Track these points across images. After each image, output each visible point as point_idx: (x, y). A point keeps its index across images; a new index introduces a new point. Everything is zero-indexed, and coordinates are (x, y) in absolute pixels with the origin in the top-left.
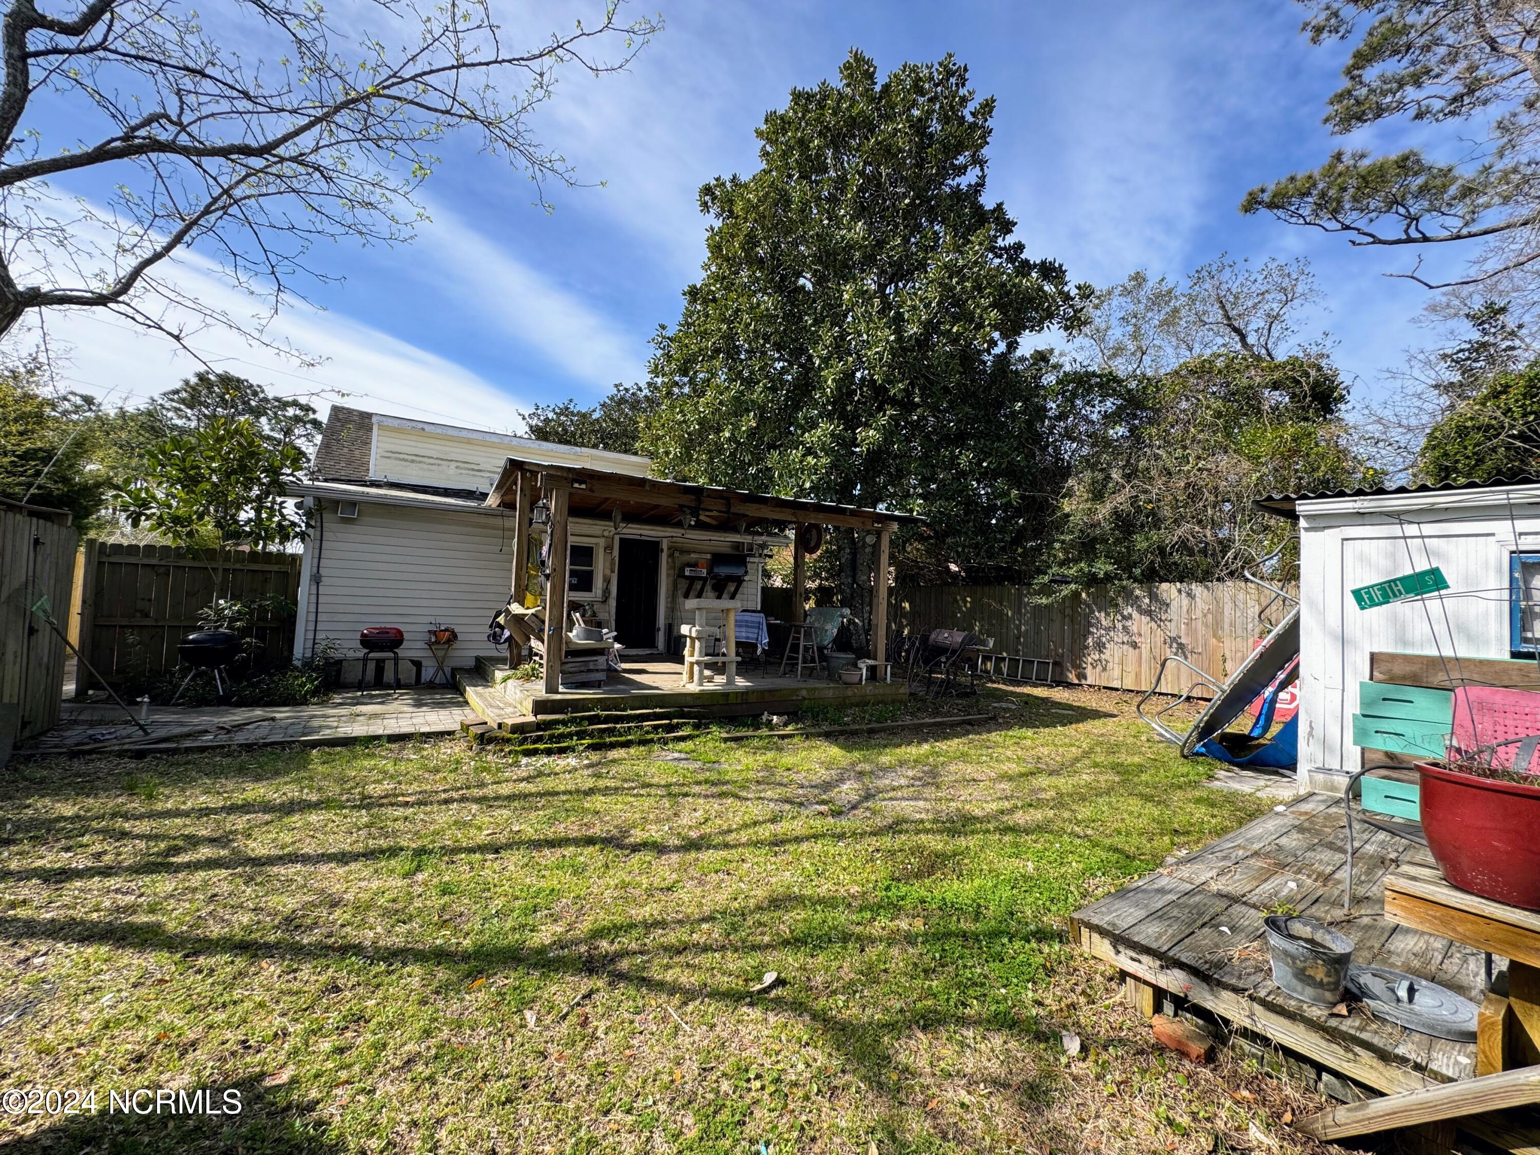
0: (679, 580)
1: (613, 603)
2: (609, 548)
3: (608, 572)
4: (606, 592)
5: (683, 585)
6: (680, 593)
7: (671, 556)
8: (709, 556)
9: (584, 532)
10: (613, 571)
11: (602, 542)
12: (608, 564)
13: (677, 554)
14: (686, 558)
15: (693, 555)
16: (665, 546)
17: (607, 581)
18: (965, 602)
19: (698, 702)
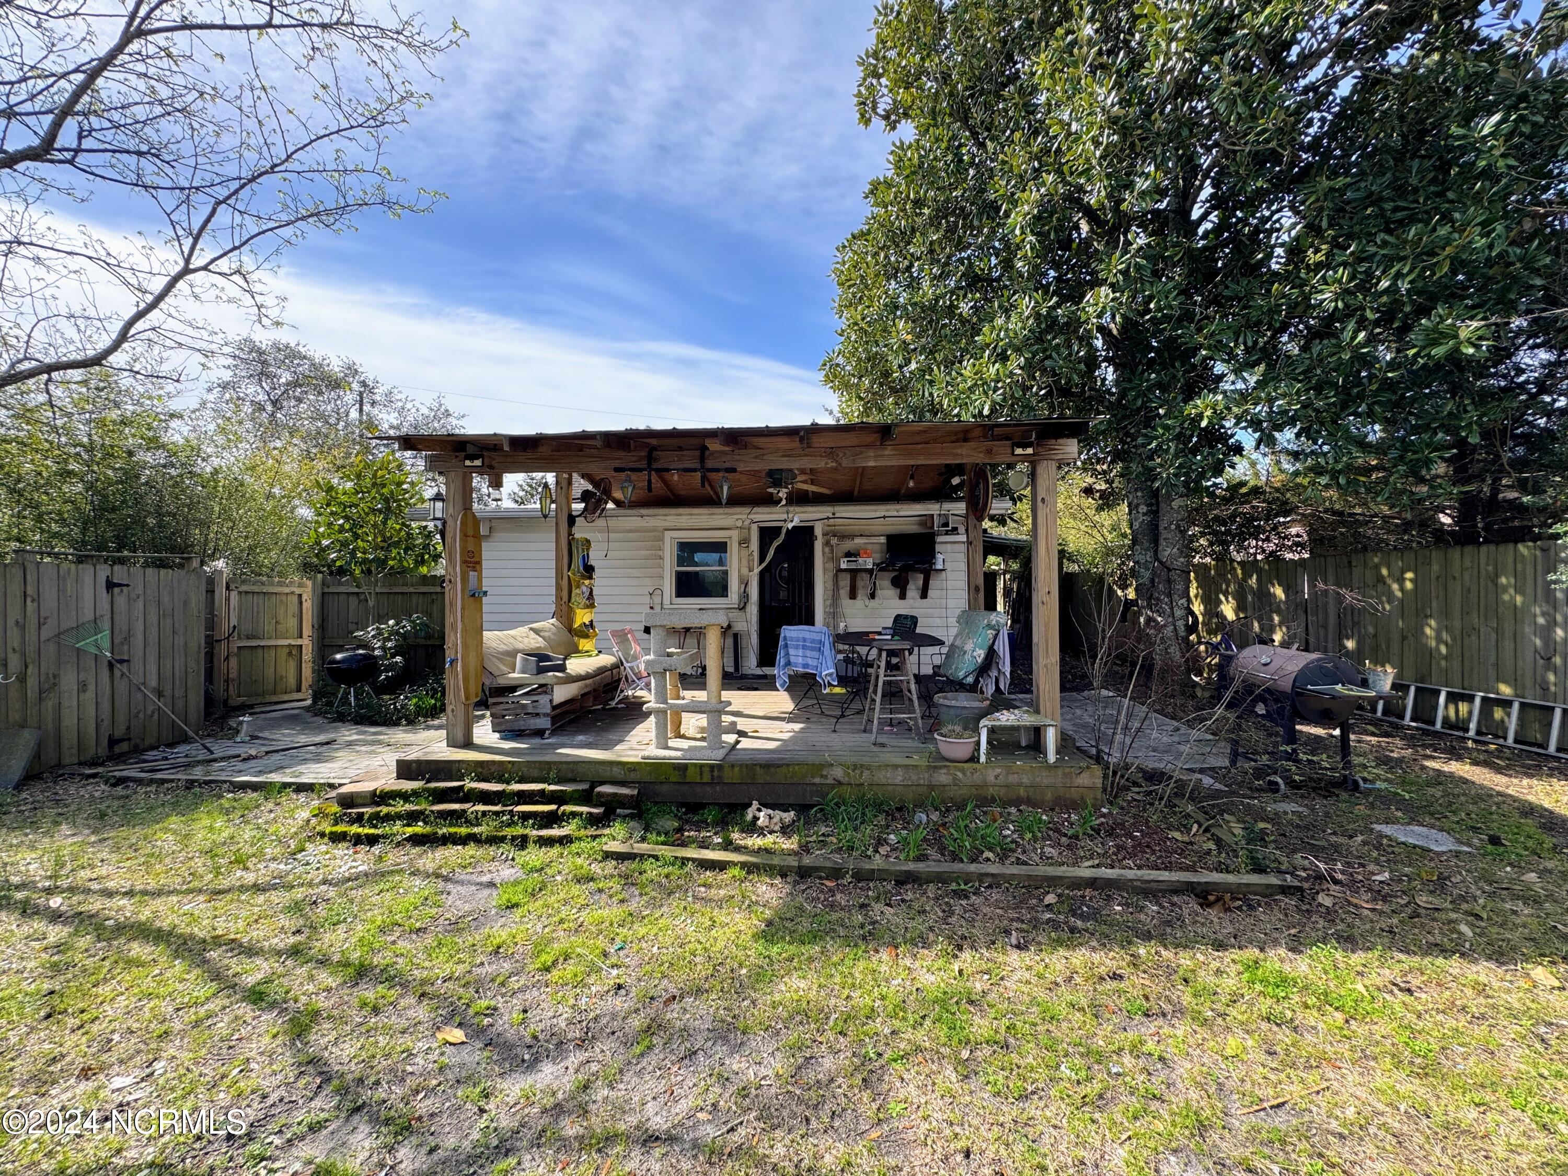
0: (840, 575)
1: (753, 609)
2: (744, 542)
3: (745, 571)
4: (745, 597)
5: (845, 581)
6: (844, 592)
7: (827, 543)
8: (883, 540)
9: (684, 525)
10: (751, 570)
11: (735, 534)
12: (745, 562)
13: (834, 541)
14: (848, 545)
15: (858, 541)
16: (818, 531)
17: (746, 583)
18: (1401, 581)
19: (633, 776)
